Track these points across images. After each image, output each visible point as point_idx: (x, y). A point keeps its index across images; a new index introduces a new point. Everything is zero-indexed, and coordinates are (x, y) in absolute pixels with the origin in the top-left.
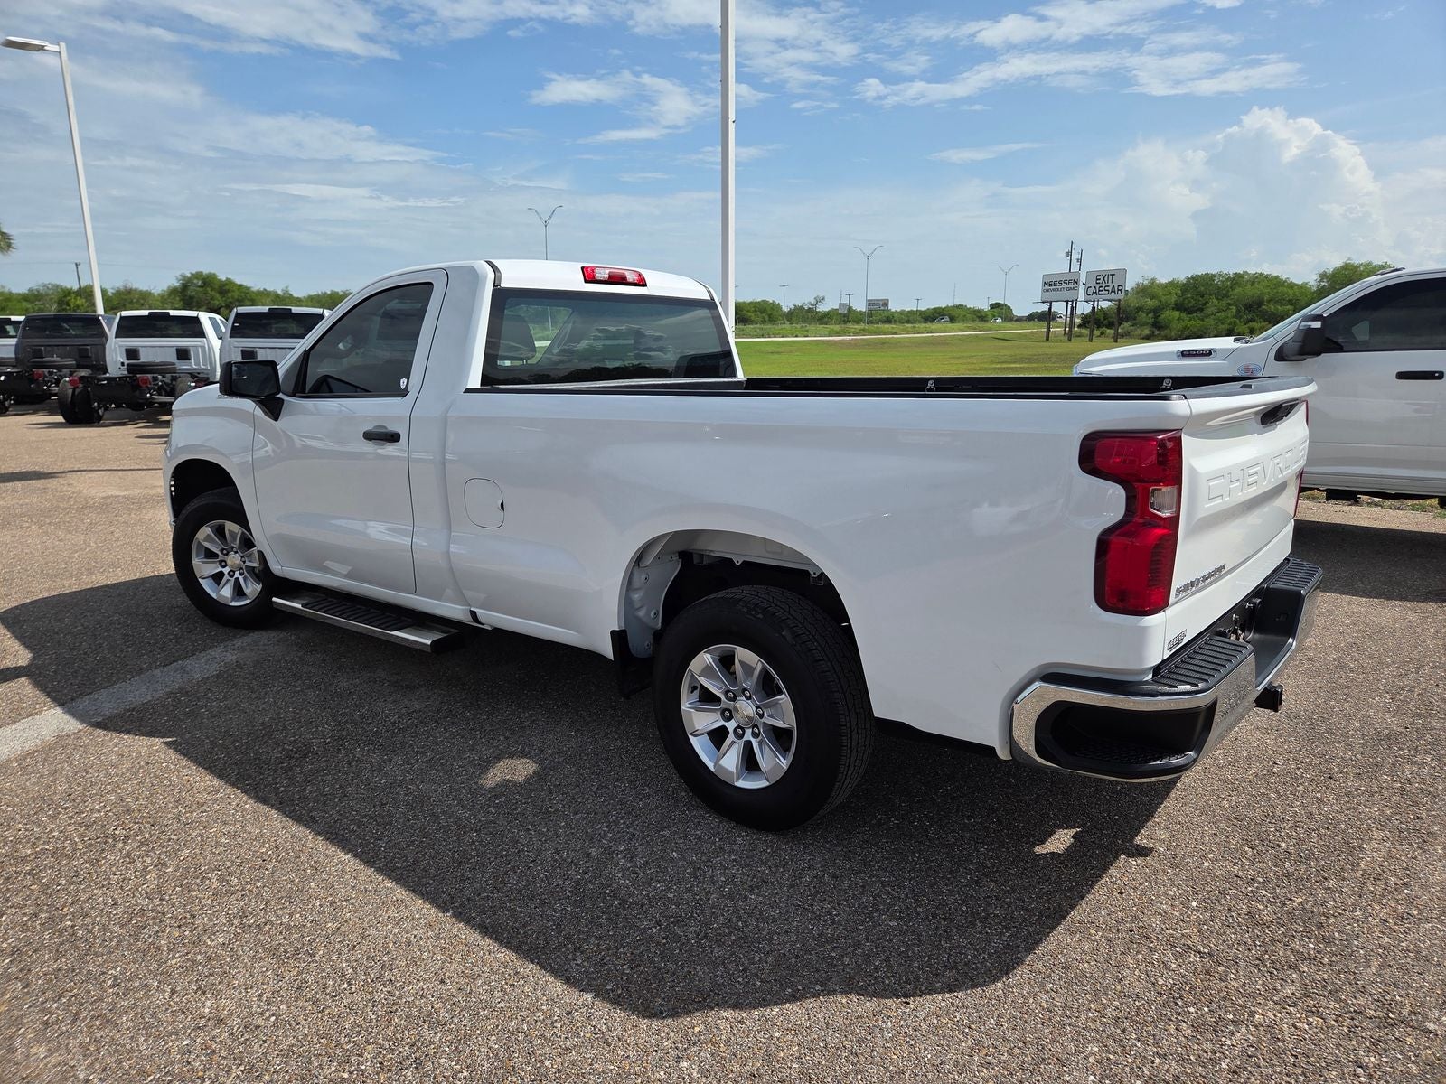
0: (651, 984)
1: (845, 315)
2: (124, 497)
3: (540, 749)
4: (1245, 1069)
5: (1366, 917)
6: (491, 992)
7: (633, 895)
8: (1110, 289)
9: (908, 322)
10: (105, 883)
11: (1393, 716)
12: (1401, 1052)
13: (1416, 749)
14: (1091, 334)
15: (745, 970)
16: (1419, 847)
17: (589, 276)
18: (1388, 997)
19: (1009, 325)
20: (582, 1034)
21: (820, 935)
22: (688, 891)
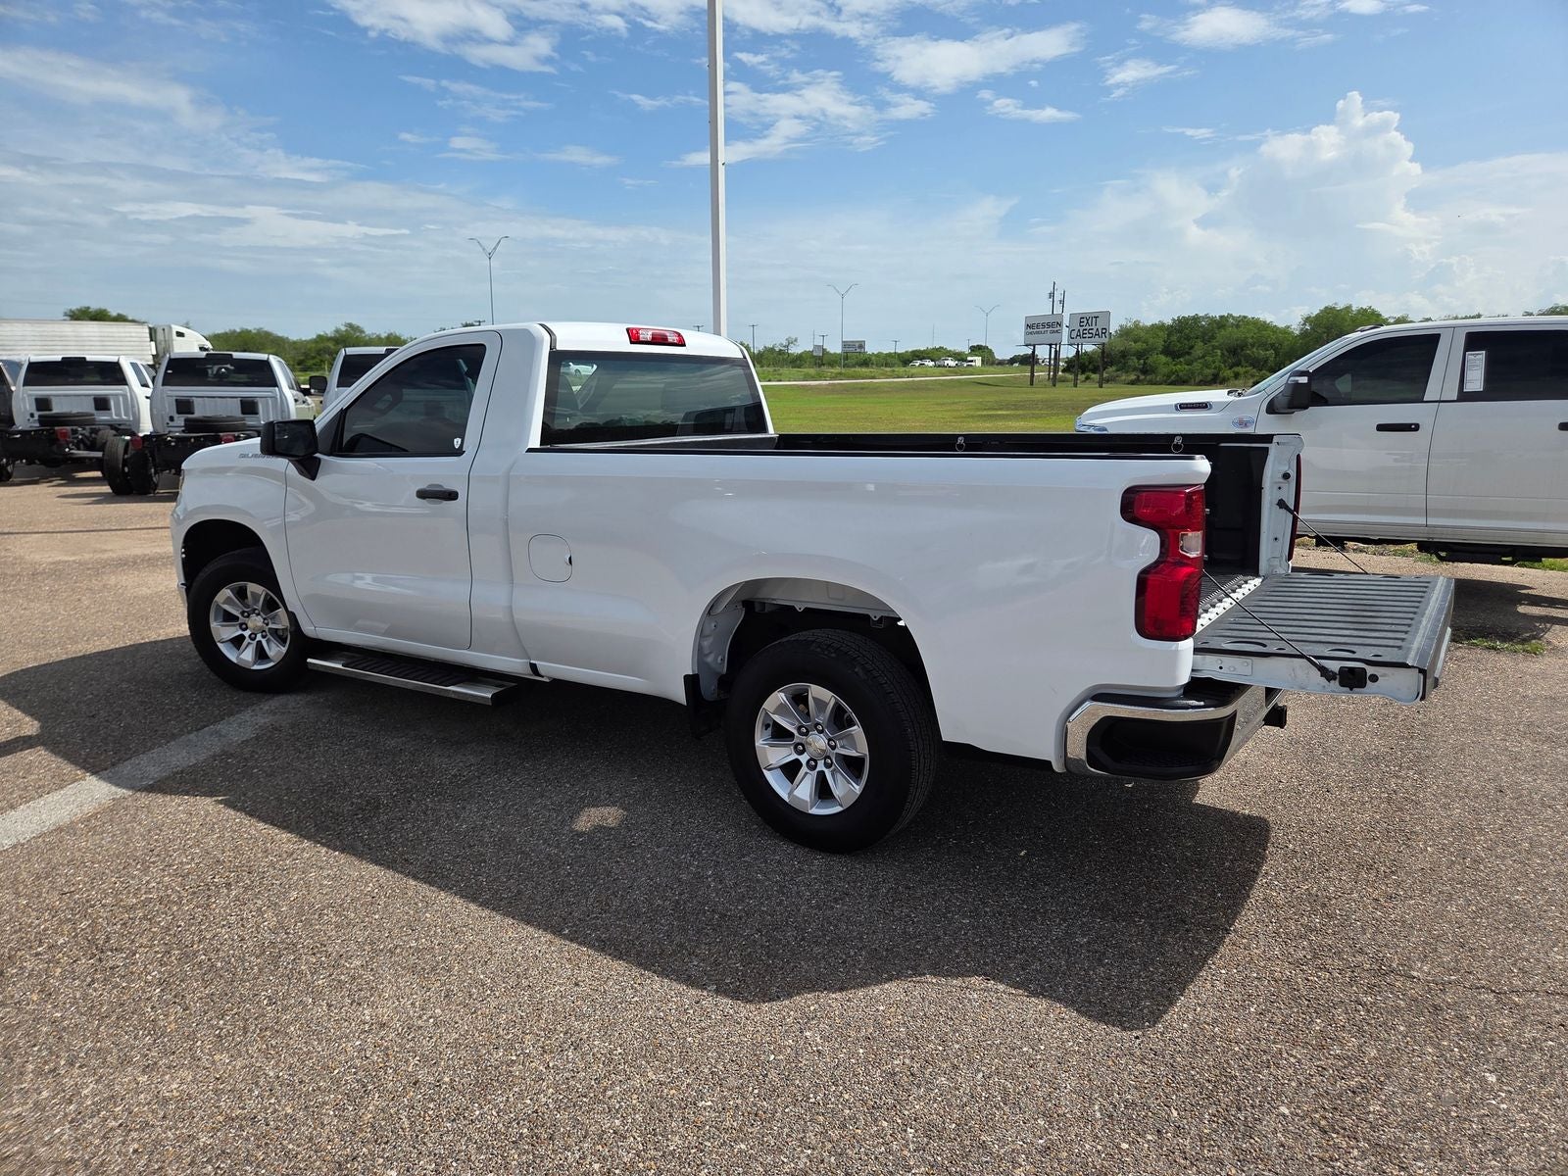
0: (764, 977)
1: (820, 358)
2: (74, 561)
3: (607, 793)
4: (1269, 1011)
5: (1362, 898)
6: (623, 989)
7: (731, 910)
8: (1094, 332)
9: (887, 365)
10: (225, 923)
11: (1380, 739)
12: (1392, 993)
13: (1401, 766)
14: (1076, 379)
15: (844, 962)
16: (1404, 844)
17: (634, 338)
18: (1381, 955)
19: (991, 369)
20: (713, 1017)
21: (904, 933)
22: (780, 903)
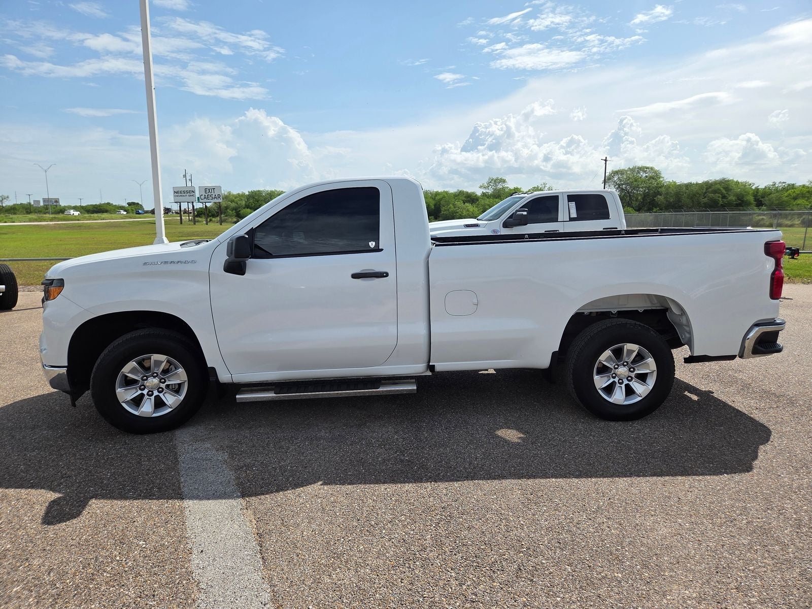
8: (213, 196)
14: (206, 221)
